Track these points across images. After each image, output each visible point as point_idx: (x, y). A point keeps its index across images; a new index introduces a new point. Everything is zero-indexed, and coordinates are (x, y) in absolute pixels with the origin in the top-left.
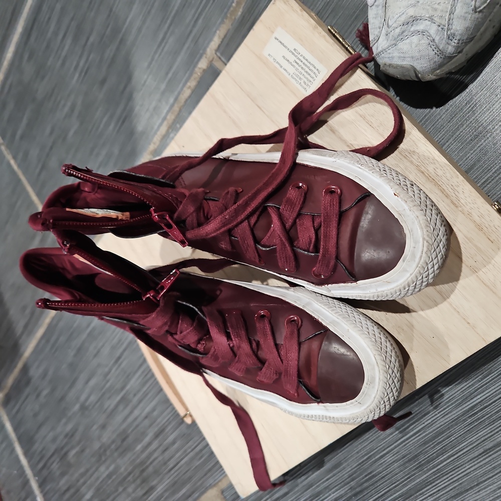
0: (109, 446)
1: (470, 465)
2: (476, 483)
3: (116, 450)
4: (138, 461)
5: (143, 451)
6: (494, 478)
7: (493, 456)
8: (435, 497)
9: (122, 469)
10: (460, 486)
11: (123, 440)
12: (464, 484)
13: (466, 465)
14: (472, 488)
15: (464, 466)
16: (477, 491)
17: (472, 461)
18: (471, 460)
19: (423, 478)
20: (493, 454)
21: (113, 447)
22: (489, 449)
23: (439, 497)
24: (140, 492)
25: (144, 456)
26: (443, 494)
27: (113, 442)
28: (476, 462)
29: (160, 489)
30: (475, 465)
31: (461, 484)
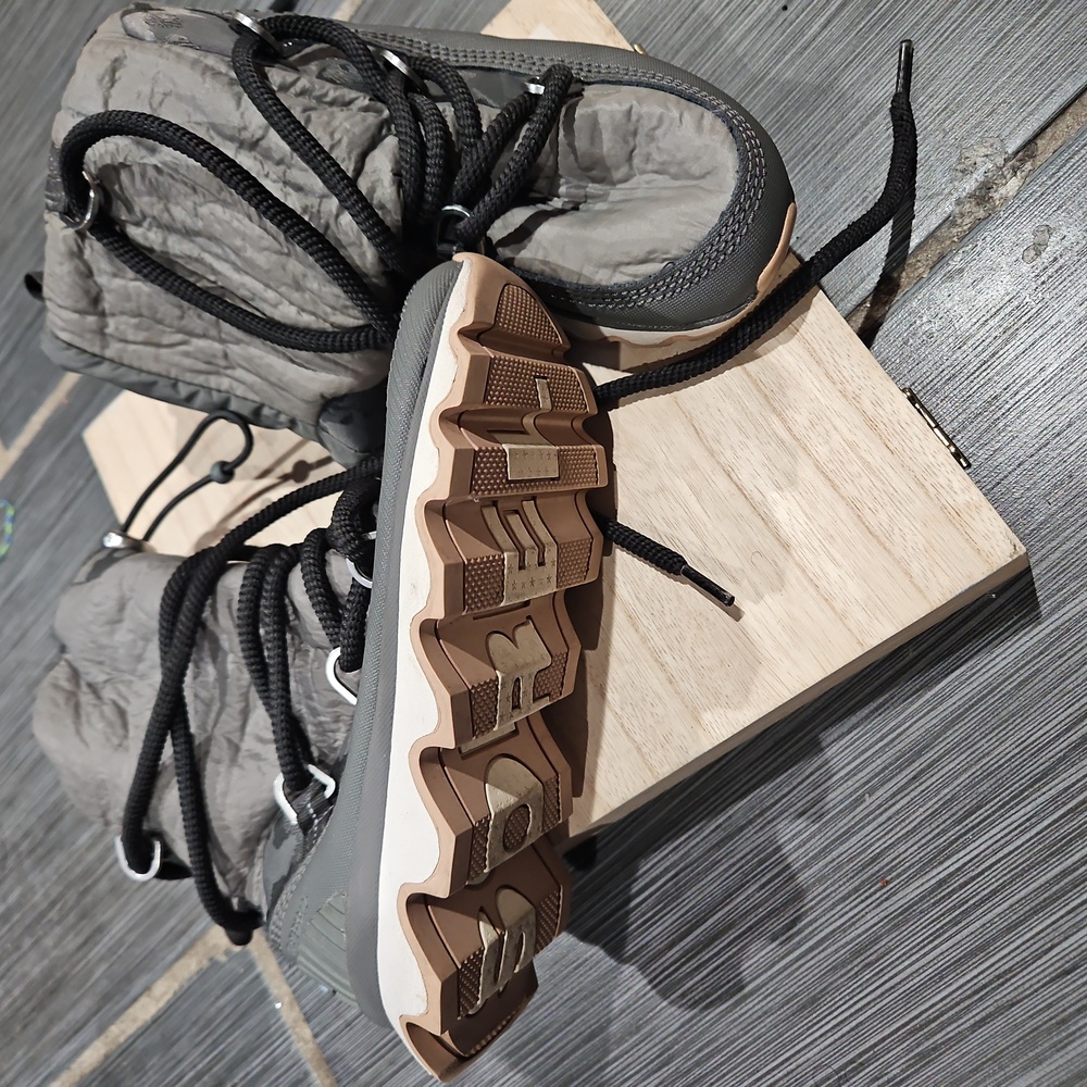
0: (15, 846)
1: (750, 776)
2: (757, 812)
3: (32, 851)
4: (79, 869)
5: (90, 847)
6: (791, 795)
7: (791, 751)
8: (682, 852)
9: (37, 897)
10: (730, 821)
11: (51, 827)
12: (736, 816)
13: (742, 776)
14: (750, 822)
15: (738, 779)
16: (758, 828)
17: (754, 766)
18: (750, 765)
19: (660, 816)
20: (790, 748)
21: (24, 846)
22: (784, 738)
23: (689, 850)
24: (72, 943)
25: (91, 857)
26: (698, 843)
27: (26, 836)
28: (759, 769)
29: (117, 929)
30: (757, 774)
31: (730, 817)
